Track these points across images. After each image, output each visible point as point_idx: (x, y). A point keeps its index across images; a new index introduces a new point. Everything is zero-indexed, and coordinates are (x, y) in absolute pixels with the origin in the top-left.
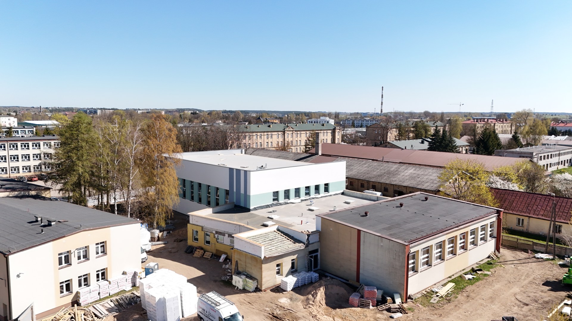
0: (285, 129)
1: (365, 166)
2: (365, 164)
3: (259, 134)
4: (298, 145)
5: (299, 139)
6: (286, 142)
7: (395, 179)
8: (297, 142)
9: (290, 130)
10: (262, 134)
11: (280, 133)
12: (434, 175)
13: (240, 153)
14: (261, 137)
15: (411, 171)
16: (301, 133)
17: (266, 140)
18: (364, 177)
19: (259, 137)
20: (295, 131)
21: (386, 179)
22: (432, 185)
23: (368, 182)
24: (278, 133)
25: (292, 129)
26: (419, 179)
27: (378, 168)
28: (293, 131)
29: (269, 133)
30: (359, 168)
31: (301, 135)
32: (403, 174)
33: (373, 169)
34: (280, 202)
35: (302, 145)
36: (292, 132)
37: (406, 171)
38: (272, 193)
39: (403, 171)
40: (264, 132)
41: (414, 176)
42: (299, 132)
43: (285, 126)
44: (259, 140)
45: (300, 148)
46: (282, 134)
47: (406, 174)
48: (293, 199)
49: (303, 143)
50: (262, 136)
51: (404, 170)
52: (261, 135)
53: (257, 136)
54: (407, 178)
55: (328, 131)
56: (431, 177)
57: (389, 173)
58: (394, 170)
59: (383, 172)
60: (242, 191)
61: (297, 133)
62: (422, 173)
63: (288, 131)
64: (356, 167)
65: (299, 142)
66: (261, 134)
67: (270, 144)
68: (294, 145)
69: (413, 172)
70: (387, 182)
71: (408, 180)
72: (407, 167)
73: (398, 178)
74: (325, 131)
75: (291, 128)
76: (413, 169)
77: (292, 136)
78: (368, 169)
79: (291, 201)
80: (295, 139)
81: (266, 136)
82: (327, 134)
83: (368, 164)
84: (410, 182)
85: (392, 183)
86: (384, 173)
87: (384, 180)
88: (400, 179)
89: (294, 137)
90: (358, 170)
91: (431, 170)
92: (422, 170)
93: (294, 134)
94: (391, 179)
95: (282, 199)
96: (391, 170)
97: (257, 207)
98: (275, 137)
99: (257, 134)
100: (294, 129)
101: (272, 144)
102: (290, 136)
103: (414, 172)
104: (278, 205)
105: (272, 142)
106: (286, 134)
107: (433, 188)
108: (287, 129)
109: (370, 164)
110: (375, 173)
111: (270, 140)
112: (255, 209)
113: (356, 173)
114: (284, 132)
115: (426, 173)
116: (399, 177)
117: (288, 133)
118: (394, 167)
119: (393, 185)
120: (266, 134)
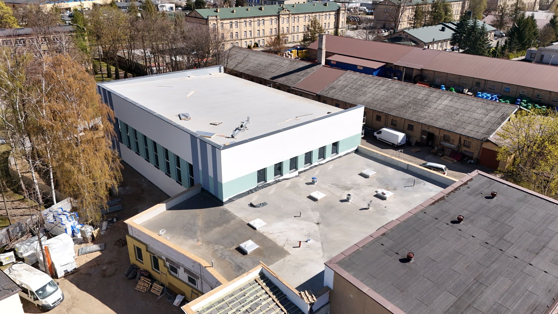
0: (279, 12)
1: (384, 87)
2: (382, 85)
3: (248, 20)
4: (295, 32)
5: (296, 24)
6: (281, 29)
7: (425, 114)
8: (294, 28)
9: (285, 13)
10: (252, 19)
11: (273, 18)
12: (479, 111)
13: (218, 71)
14: (250, 24)
15: (446, 102)
16: (299, 17)
17: (257, 28)
18: (382, 108)
19: (248, 23)
20: (292, 14)
21: (411, 113)
22: (477, 129)
23: (387, 115)
24: (271, 18)
25: (288, 12)
26: (457, 118)
27: (400, 93)
28: (289, 14)
29: (261, 19)
30: (375, 91)
31: (299, 19)
32: (435, 106)
33: (393, 94)
34: (268, 182)
35: (300, 31)
36: (288, 16)
37: (439, 102)
38: (257, 173)
39: (434, 100)
40: (254, 17)
41: (450, 111)
42: (296, 16)
43: (280, 7)
44: (249, 28)
45: (298, 35)
46: (276, 18)
47: (440, 107)
48: (287, 173)
49: (301, 29)
50: (252, 23)
51: (437, 99)
52: (251, 21)
53: (246, 24)
54: (441, 113)
55: (331, 13)
56: (476, 115)
57: (415, 102)
58: (422, 98)
59: (407, 100)
60: (211, 173)
61: (294, 17)
62: (462, 106)
63: (283, 15)
64: (370, 89)
65: (296, 28)
66: (250, 19)
67: (261, 32)
68: (290, 33)
69: (449, 105)
70: (414, 119)
71: (442, 118)
72: (441, 95)
73: (428, 113)
74: (328, 13)
75: (288, 10)
76: (449, 98)
77: (288, 21)
78: (387, 94)
79: (285, 176)
80: (292, 24)
81: (256, 23)
82: (330, 16)
83: (387, 85)
84: (444, 121)
85: (421, 121)
86: (410, 102)
87: (408, 115)
88: (432, 115)
89: (290, 22)
90: (374, 94)
91: (474, 102)
92: (462, 100)
93: (290, 18)
94: (419, 113)
95: (270, 178)
96: (418, 98)
97: (234, 197)
98: (267, 23)
99: (245, 20)
100: (291, 12)
101: (264, 32)
102: (285, 21)
103: (451, 104)
104: (266, 187)
105: (264, 30)
106: (280, 19)
107: (479, 134)
108: (282, 12)
109: (390, 85)
110: (396, 101)
111: (262, 27)
112: (231, 200)
113: (371, 99)
114: (279, 16)
115: (467, 108)
116: (429, 110)
117: (283, 18)
118: (422, 93)
119: (422, 124)
120: (256, 19)
